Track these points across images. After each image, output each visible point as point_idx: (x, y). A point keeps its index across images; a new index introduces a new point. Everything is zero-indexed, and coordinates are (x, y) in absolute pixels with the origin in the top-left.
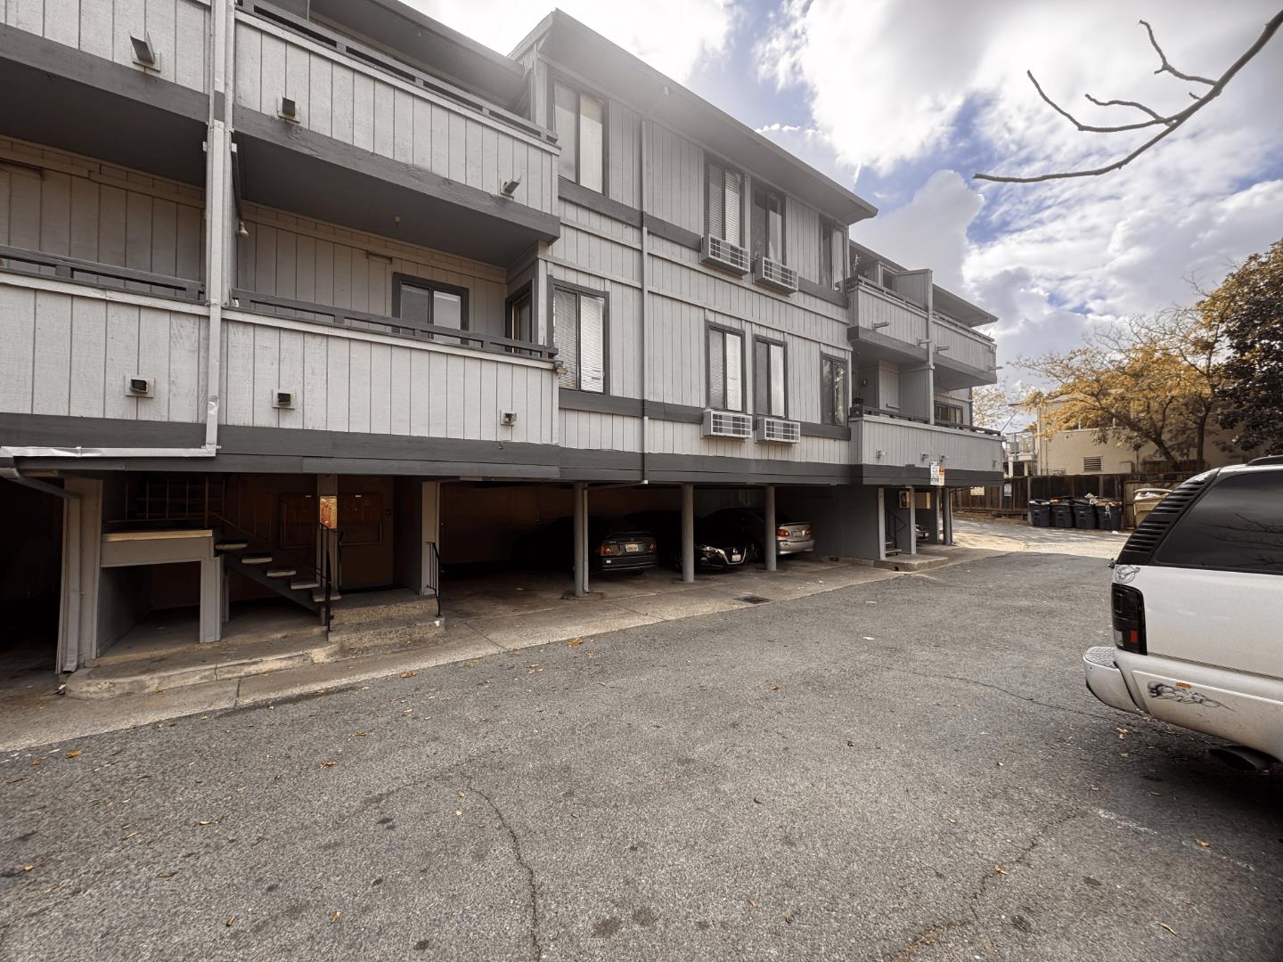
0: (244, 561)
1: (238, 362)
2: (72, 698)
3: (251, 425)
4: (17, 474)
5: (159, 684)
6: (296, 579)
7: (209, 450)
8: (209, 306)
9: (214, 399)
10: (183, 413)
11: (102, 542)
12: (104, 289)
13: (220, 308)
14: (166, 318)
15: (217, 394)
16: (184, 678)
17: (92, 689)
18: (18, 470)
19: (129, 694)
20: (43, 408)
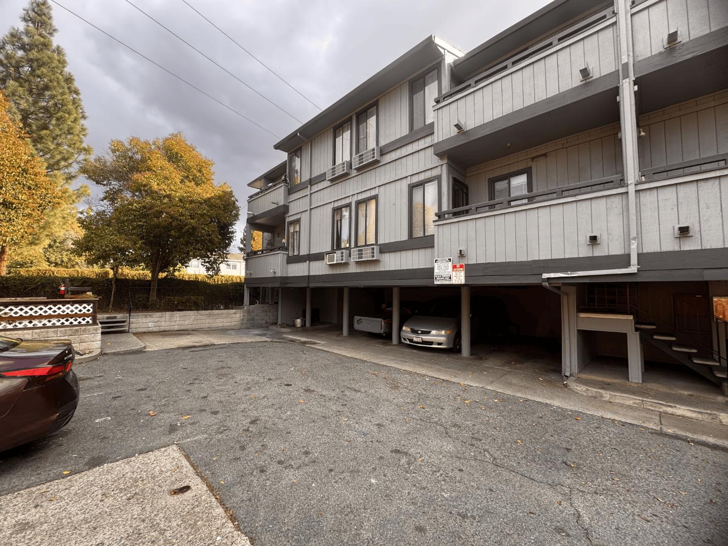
0: (655, 337)
1: (648, 215)
2: (569, 389)
3: (659, 251)
4: (548, 285)
5: (610, 397)
6: (697, 356)
7: (633, 269)
8: (627, 186)
9: (634, 239)
10: (616, 249)
11: (577, 317)
12: (575, 196)
13: (634, 185)
14: (604, 200)
15: (636, 236)
16: (624, 400)
17: (578, 388)
18: (549, 283)
19: (595, 397)
20: (556, 256)
